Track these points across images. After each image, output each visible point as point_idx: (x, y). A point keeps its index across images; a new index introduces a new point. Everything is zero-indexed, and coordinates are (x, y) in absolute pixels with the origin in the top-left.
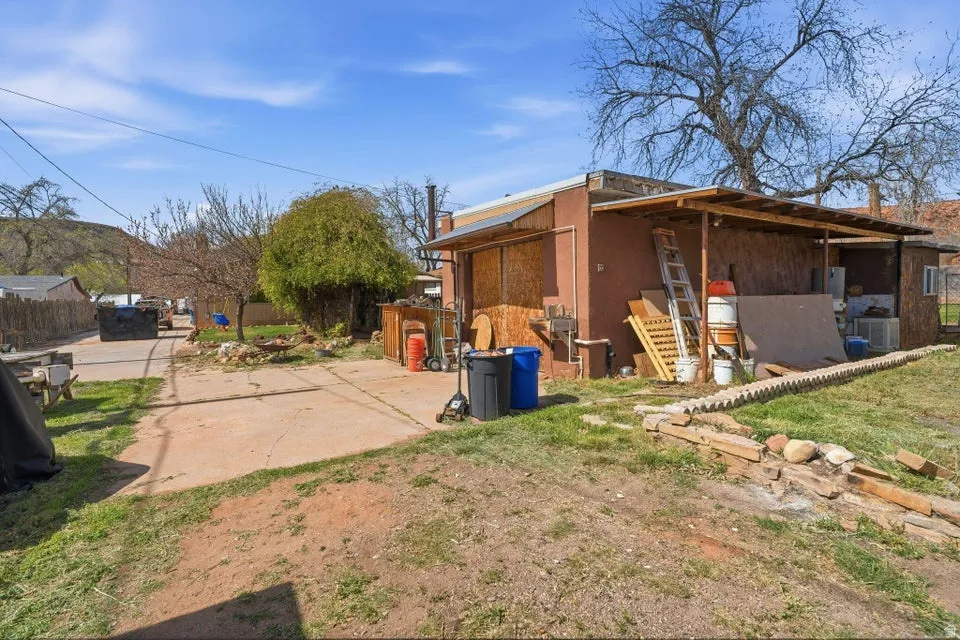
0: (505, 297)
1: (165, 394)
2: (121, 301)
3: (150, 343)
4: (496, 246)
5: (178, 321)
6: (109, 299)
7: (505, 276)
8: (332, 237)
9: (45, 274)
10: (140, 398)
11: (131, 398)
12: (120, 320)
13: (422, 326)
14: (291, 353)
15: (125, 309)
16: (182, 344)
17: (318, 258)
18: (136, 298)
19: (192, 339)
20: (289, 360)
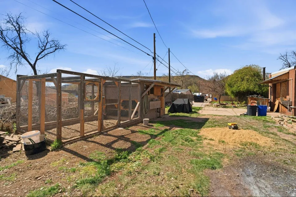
0: (281, 96)
1: (203, 109)
2: (197, 94)
3: (202, 103)
4: (279, 82)
5: (208, 99)
6: (195, 94)
7: (281, 90)
8: (243, 80)
9: (185, 89)
10: (200, 109)
11: (199, 109)
12: (198, 98)
13: (256, 102)
14: (227, 106)
15: (198, 96)
16: (208, 104)
17: (239, 85)
18: (200, 94)
19: (210, 103)
20: (226, 107)
